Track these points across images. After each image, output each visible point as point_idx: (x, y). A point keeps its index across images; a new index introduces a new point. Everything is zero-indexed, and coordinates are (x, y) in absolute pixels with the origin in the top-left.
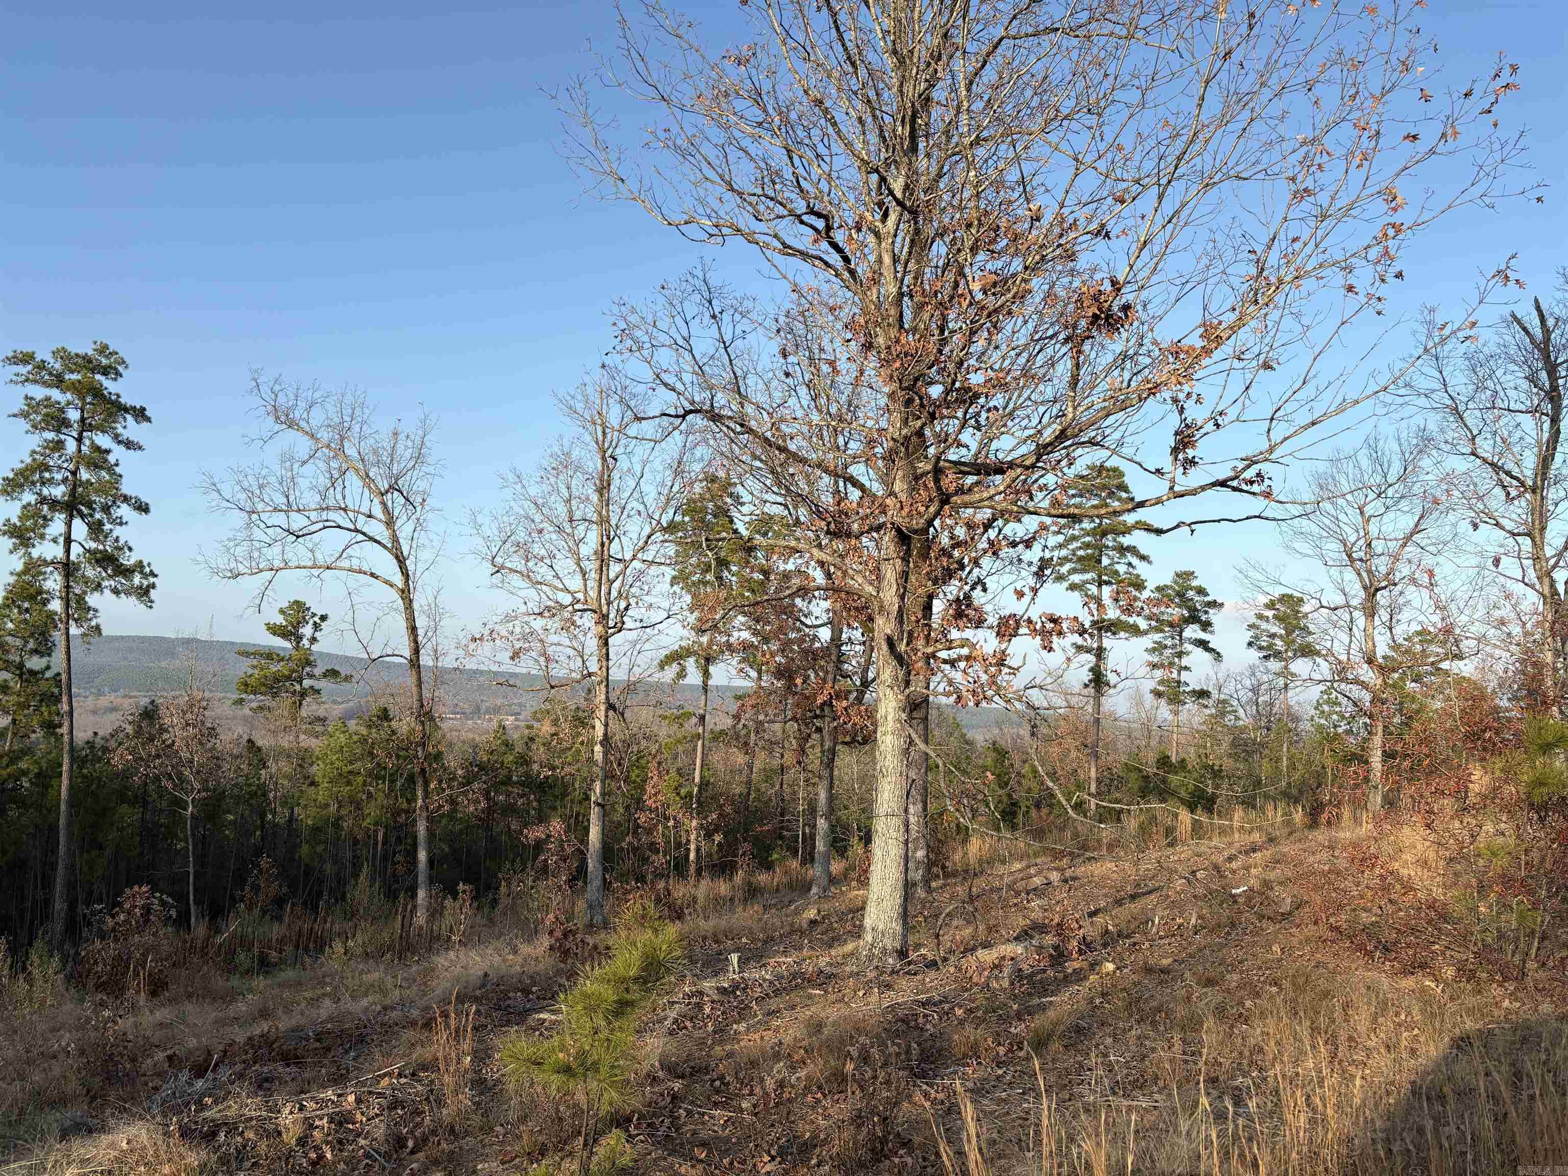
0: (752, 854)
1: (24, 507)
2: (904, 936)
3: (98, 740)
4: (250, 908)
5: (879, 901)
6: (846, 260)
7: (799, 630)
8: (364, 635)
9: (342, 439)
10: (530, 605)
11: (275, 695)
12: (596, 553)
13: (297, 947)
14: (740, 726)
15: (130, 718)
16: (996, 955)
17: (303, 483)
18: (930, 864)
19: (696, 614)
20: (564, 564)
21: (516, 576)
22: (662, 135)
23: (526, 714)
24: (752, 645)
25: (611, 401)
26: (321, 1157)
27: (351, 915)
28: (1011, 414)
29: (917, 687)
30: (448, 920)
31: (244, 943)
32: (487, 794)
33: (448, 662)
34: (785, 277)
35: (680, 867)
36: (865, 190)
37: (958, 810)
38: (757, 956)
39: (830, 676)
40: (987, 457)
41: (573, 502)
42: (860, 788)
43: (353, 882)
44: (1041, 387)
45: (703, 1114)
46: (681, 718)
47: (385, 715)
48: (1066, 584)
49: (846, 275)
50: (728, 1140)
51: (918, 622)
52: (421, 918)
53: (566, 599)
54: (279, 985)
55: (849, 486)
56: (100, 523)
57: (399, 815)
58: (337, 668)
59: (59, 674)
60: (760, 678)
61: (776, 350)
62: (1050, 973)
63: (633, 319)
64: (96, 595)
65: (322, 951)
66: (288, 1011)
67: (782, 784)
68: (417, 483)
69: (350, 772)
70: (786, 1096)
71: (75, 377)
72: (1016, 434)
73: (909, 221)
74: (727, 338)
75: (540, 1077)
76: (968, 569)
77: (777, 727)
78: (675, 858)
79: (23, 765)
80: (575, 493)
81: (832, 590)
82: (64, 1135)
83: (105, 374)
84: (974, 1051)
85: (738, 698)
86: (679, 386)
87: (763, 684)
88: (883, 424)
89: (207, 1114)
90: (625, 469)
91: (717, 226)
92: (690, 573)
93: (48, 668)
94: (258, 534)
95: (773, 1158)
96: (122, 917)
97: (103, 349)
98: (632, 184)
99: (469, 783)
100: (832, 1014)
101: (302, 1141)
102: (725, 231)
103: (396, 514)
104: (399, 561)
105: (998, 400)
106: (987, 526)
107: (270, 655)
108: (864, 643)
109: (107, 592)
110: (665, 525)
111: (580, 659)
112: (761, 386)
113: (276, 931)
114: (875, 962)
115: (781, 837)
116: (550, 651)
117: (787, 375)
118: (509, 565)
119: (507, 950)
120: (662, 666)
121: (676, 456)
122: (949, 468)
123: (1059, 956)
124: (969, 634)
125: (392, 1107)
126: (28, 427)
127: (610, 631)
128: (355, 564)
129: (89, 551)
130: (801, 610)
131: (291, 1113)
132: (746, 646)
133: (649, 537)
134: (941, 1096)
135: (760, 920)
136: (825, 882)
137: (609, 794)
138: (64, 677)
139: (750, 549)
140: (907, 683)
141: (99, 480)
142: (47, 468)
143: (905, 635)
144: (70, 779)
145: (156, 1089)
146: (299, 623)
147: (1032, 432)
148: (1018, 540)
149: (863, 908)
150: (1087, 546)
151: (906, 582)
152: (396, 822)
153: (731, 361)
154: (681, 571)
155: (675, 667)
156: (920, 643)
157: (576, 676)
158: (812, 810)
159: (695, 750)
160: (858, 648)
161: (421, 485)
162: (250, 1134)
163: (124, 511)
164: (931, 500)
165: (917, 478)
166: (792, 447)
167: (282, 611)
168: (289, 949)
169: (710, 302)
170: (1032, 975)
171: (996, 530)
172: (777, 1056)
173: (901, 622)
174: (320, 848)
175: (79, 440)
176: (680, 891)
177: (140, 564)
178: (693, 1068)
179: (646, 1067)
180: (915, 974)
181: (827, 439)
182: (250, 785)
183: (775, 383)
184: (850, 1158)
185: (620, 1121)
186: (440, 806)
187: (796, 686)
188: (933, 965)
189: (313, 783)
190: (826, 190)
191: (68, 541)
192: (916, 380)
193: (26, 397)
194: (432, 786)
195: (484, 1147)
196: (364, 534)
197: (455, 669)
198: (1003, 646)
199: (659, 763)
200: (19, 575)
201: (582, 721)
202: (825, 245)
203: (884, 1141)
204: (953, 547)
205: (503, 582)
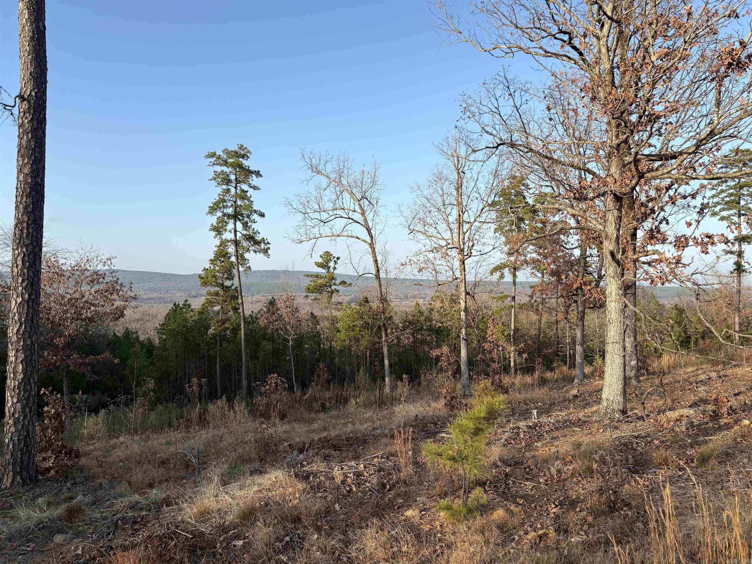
0: (543, 363)
1: (218, 218)
2: (625, 403)
3: (253, 314)
4: (317, 385)
5: (610, 386)
6: (581, 54)
7: (563, 251)
8: (356, 266)
9: (340, 177)
10: (427, 247)
11: (321, 293)
12: (456, 220)
13: (337, 401)
14: (533, 301)
15: (265, 305)
16: (678, 414)
17: (325, 199)
18: (638, 369)
19: (508, 246)
20: (442, 226)
21: (420, 234)
22: (480, 6)
23: (428, 298)
24: (538, 260)
25: (461, 144)
26: (351, 489)
27: (357, 388)
28: (680, 125)
29: (629, 277)
30: (399, 391)
31: (314, 399)
32: (413, 334)
33: (392, 276)
34: (546, 69)
35: (506, 369)
36: (590, 14)
37: (652, 339)
38: (546, 411)
39: (581, 274)
40: (667, 151)
41: (445, 196)
42: (599, 331)
43: (357, 374)
44: (699, 108)
45: (521, 483)
46: (503, 298)
47: (366, 301)
48: (718, 217)
49: (581, 62)
50: (533, 496)
51: (628, 242)
52: (387, 389)
53: (443, 243)
54: (330, 417)
55: (587, 174)
56: (247, 223)
57: (375, 344)
58: (345, 280)
59: (237, 287)
60: (543, 277)
61: (544, 107)
62: (710, 425)
63: (470, 101)
64: (248, 253)
65: (347, 403)
66: (334, 428)
67: (557, 329)
68: (373, 194)
69: (354, 326)
70: (563, 477)
71: (232, 160)
72: (683, 136)
73: (616, 28)
74: (518, 105)
75: (442, 461)
76: (657, 213)
77: (553, 300)
78: (504, 365)
79: (227, 325)
80: (445, 191)
81: (580, 228)
82: (252, 473)
83: (243, 158)
84: (666, 462)
85: (531, 287)
86: (494, 132)
87: (545, 280)
88: (605, 139)
89: (305, 469)
90: (469, 177)
91: (509, 48)
92: (504, 227)
93: (233, 285)
94: (308, 223)
95: (556, 506)
96: (268, 387)
97: (241, 147)
98: (466, 34)
99: (404, 330)
100: (586, 440)
101: (343, 482)
102: (514, 50)
103: (365, 209)
104: (368, 231)
105: (673, 119)
106: (668, 188)
107: (317, 276)
108: (599, 256)
109: (252, 252)
110: (490, 203)
111: (451, 272)
112: (536, 127)
113: (328, 395)
114: (609, 416)
115: (557, 355)
116: (437, 268)
117: (551, 119)
118: (416, 229)
119: (426, 405)
120: (492, 273)
121: (494, 167)
122: (644, 159)
123: (716, 416)
124: (659, 247)
125: (380, 470)
126: (216, 184)
127: (465, 257)
128: (350, 233)
129: (243, 235)
130: (563, 241)
131: (338, 470)
132: (534, 261)
133: (482, 210)
134: (647, 483)
135: (548, 394)
136: (581, 377)
137: (470, 334)
138: (239, 288)
139: (535, 212)
140: (623, 275)
141: (245, 205)
142: (225, 201)
143: (621, 250)
144: (245, 331)
145: (285, 457)
146: (328, 261)
147: (693, 134)
148: (687, 195)
149: (601, 390)
150: (731, 195)
151: (620, 221)
152: (374, 347)
153: (520, 116)
154: (499, 226)
155: (498, 274)
156: (630, 254)
157: (450, 279)
158: (574, 342)
159: (511, 313)
160: (595, 259)
161: (375, 195)
162: (323, 479)
163: (255, 217)
164: (633, 177)
165: (624, 166)
166: (555, 157)
167: (321, 256)
168: (333, 402)
169: (508, 88)
170: (699, 425)
171: (674, 190)
172: (557, 458)
173: (618, 243)
174: (343, 359)
175: (236, 188)
176: (506, 380)
177: (263, 239)
178: (515, 462)
179: (492, 459)
180: (631, 422)
181: (574, 150)
182: (313, 332)
183: (544, 124)
184: (597, 509)
185: (482, 484)
186: (393, 340)
187: (562, 280)
188: (641, 418)
189: (338, 331)
190: (568, 18)
191: (235, 231)
192: (622, 113)
193: (215, 172)
194: (389, 331)
195: (419, 490)
196: (352, 219)
197: (395, 279)
198: (679, 253)
199: (493, 320)
200: (218, 247)
201: (454, 301)
202: (568, 48)
203: (615, 503)
204: (648, 201)
205: (414, 237)
